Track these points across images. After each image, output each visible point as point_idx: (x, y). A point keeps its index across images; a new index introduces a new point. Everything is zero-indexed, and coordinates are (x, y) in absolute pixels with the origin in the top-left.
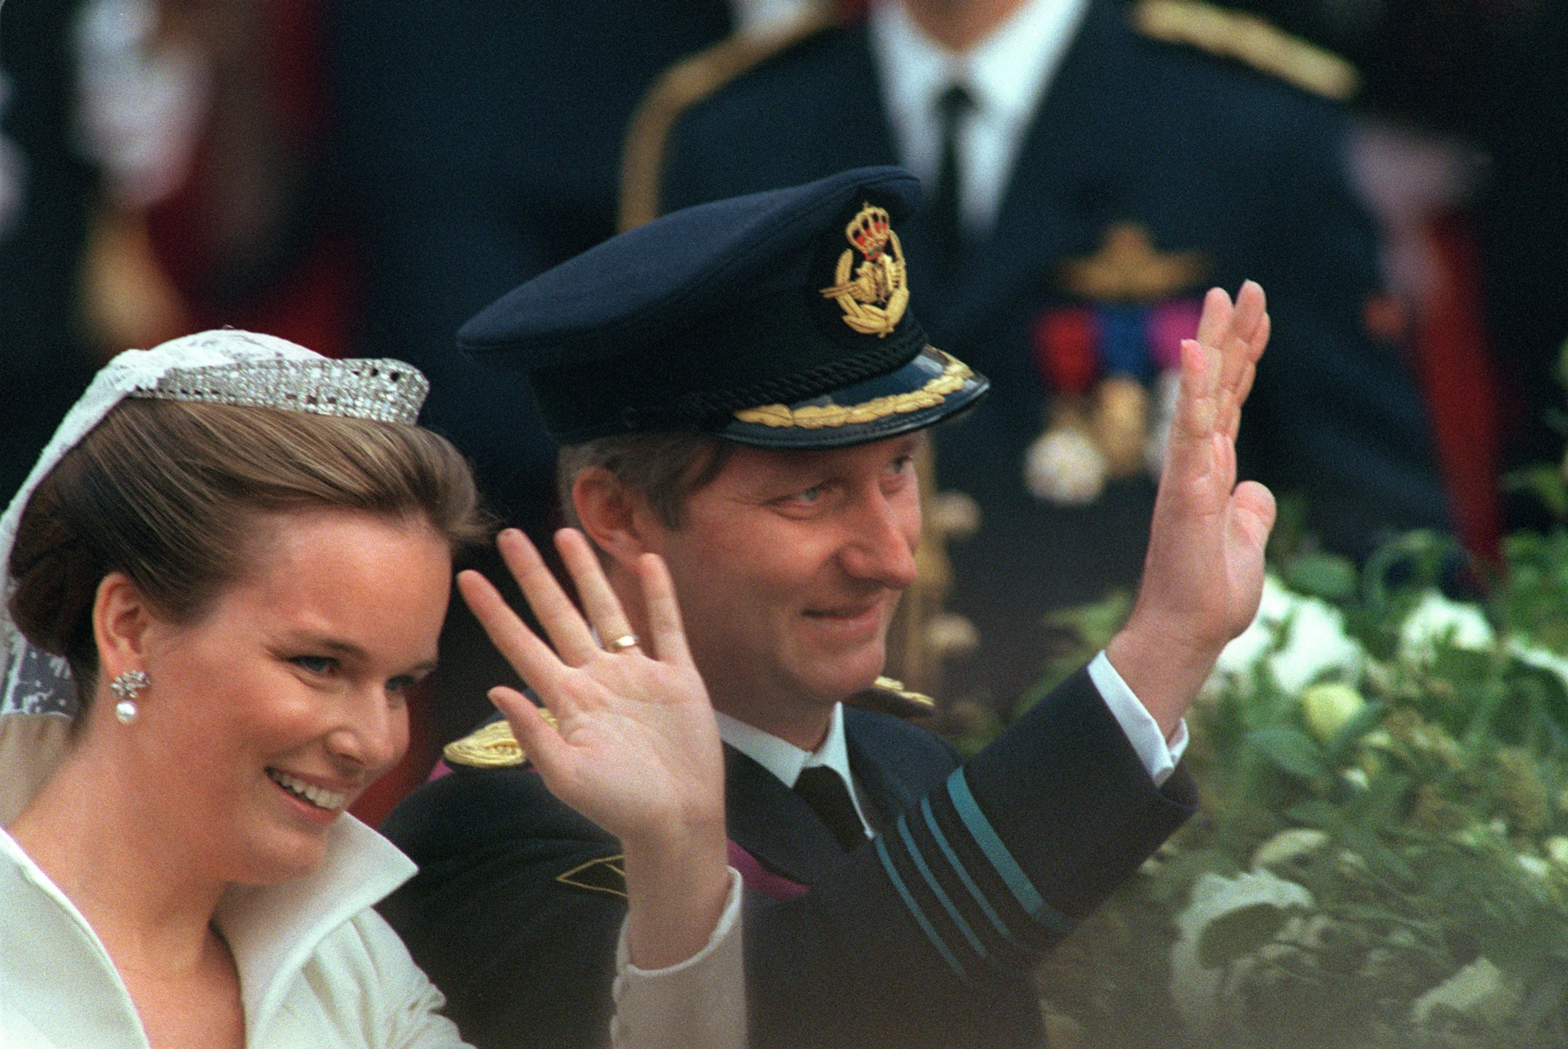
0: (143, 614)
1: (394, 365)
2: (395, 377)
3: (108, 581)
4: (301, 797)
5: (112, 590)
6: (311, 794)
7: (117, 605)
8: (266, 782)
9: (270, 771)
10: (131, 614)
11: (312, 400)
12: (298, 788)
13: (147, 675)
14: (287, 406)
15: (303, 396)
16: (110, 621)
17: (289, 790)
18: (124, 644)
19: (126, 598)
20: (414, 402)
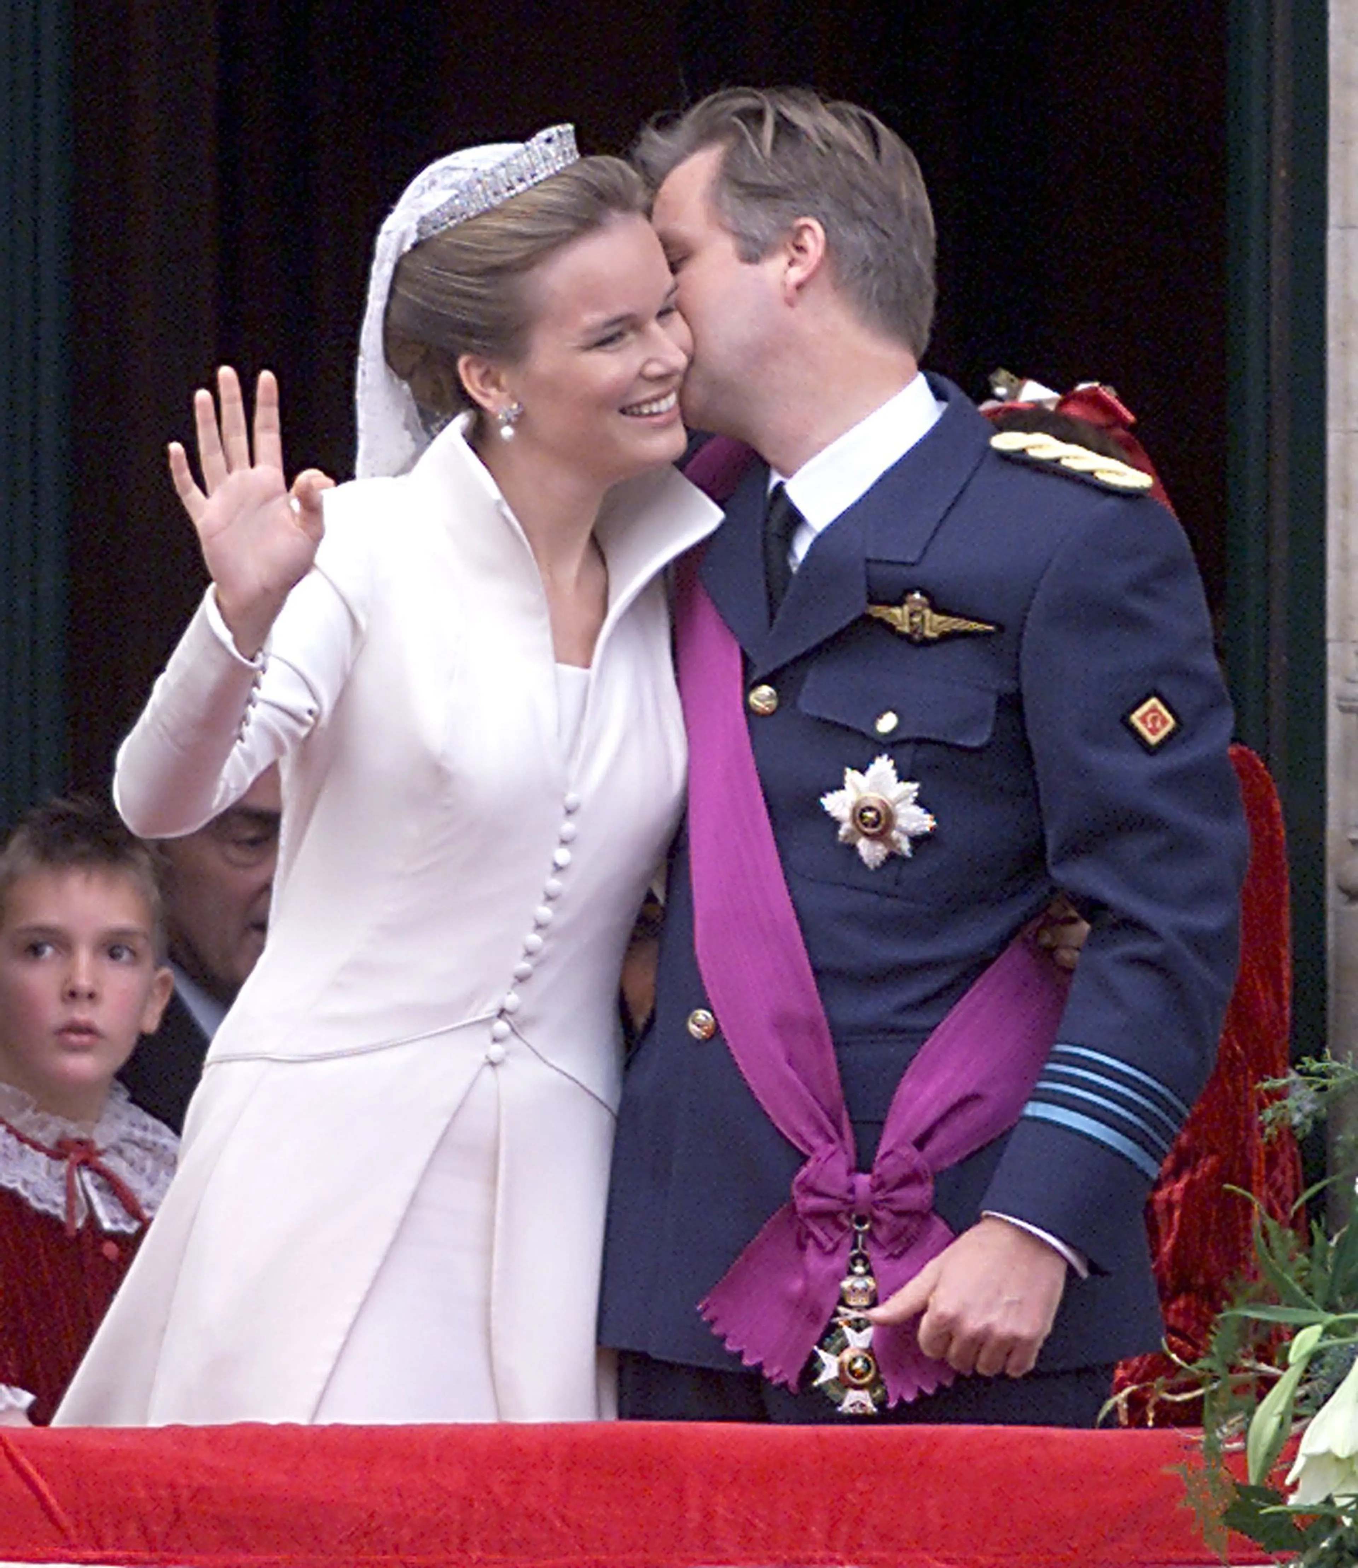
0: (493, 370)
1: (543, 134)
2: (549, 140)
3: (462, 362)
4: (651, 414)
5: (467, 366)
6: (655, 408)
7: (476, 373)
8: (624, 418)
9: (623, 411)
10: (487, 373)
11: (510, 188)
12: (646, 410)
13: (519, 404)
14: (496, 201)
15: (503, 189)
16: (478, 385)
17: (640, 415)
18: (493, 391)
19: (479, 365)
20: (570, 143)
